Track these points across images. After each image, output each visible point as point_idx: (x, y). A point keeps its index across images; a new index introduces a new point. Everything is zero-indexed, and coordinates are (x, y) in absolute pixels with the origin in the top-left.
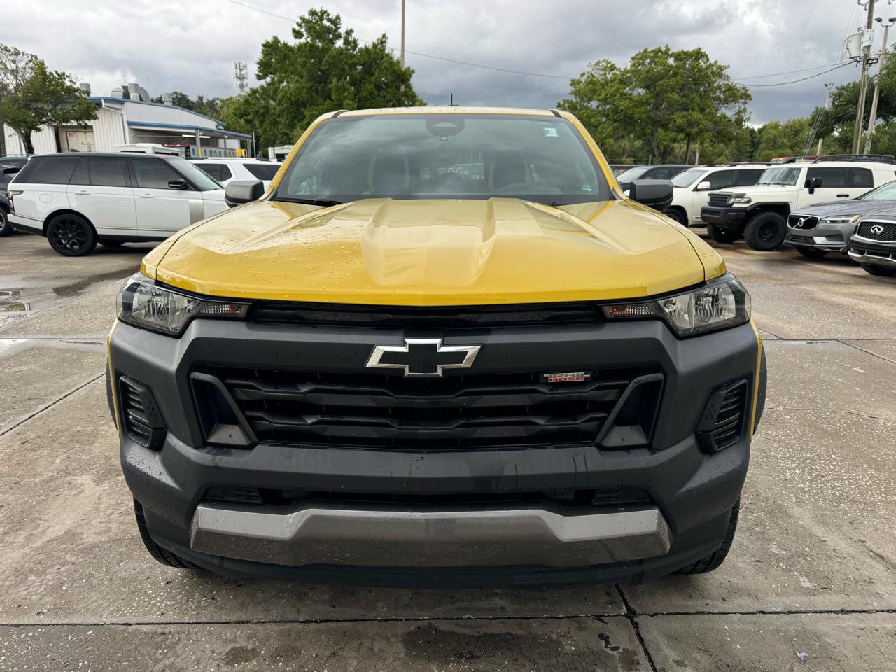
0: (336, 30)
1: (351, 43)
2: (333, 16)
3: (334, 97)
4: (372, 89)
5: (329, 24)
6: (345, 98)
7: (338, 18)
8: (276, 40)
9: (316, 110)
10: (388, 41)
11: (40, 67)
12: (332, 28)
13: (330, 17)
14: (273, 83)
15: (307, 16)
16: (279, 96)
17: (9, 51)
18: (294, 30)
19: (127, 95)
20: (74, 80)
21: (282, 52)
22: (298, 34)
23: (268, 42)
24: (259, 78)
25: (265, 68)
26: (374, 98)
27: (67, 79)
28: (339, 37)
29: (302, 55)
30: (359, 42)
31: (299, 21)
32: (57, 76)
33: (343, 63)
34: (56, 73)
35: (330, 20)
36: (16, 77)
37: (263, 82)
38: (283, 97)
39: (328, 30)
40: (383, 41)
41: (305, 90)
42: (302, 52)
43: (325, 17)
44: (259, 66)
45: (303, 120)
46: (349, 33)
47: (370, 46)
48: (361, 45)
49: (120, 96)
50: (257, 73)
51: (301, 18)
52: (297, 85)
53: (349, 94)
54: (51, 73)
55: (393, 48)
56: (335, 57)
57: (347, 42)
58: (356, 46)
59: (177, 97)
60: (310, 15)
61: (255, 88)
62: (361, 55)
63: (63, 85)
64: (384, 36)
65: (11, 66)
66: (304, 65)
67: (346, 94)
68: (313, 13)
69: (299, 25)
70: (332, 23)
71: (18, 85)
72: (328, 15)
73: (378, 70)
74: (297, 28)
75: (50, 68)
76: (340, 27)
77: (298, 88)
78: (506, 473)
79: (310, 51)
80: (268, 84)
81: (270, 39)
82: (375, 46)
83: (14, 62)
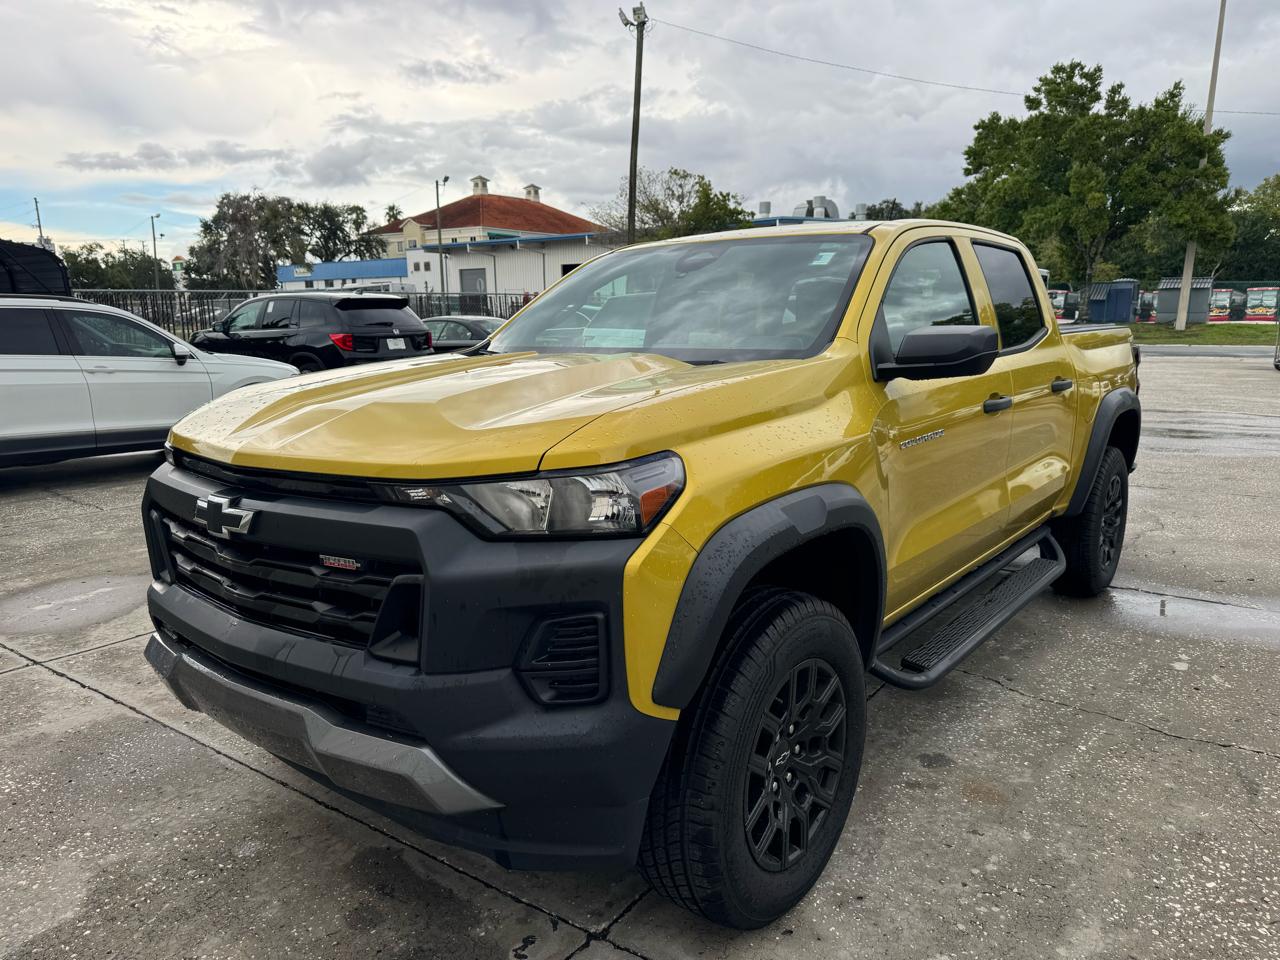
0: (1092, 89)
1: (1117, 103)
2: (1089, 68)
3: (1071, 190)
4: (1141, 172)
5: (1084, 81)
6: (1091, 189)
7: (1099, 69)
8: (995, 118)
9: (1042, 212)
10: (1184, 93)
11: (705, 191)
12: (1086, 87)
13: (1086, 70)
14: (984, 179)
15: (1050, 76)
16: (989, 195)
17: (678, 174)
18: (1028, 99)
19: (810, 212)
20: (739, 201)
21: (1002, 133)
22: (1032, 103)
23: (983, 122)
24: (967, 172)
25: (976, 157)
26: (1144, 185)
27: (732, 200)
28: (1098, 97)
29: (1031, 133)
30: (1131, 102)
31: (1038, 84)
32: (721, 198)
33: (1095, 137)
34: (721, 194)
35: (1084, 76)
36: (681, 203)
37: (972, 179)
38: (995, 197)
39: (1081, 91)
40: (1174, 94)
41: (1027, 184)
42: (1030, 130)
43: (1077, 72)
44: (966, 156)
45: (1021, 226)
46: (1115, 90)
47: (1149, 104)
48: (1134, 105)
49: (803, 213)
50: (966, 166)
51: (1041, 80)
52: (1018, 177)
53: (1098, 183)
54: (716, 195)
55: (1193, 104)
56: (1082, 129)
57: (1111, 103)
58: (1125, 109)
59: (888, 206)
60: (1053, 72)
61: (960, 188)
62: (1132, 121)
63: (725, 207)
64: (1177, 86)
65: (678, 191)
66: (1031, 146)
67: (1093, 183)
68: (1058, 70)
69: (1037, 90)
70: (1087, 80)
71: (682, 212)
72: (1082, 68)
73: (1156, 140)
74: (1033, 94)
75: (716, 190)
76: (1099, 84)
77: (1016, 183)
78: (278, 658)
79: (1044, 126)
80: (978, 181)
81: (986, 118)
82: (1159, 103)
83: (681, 186)
